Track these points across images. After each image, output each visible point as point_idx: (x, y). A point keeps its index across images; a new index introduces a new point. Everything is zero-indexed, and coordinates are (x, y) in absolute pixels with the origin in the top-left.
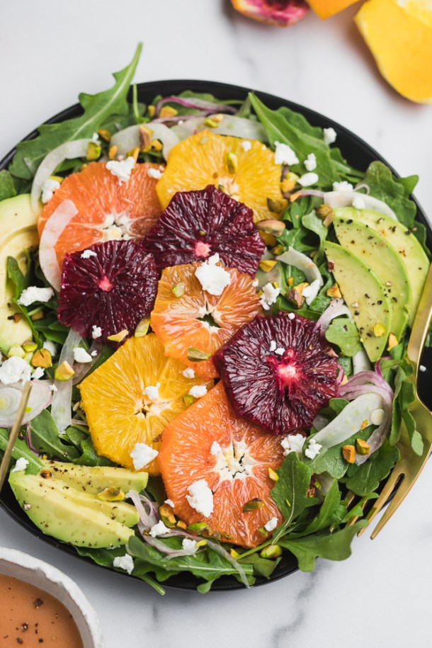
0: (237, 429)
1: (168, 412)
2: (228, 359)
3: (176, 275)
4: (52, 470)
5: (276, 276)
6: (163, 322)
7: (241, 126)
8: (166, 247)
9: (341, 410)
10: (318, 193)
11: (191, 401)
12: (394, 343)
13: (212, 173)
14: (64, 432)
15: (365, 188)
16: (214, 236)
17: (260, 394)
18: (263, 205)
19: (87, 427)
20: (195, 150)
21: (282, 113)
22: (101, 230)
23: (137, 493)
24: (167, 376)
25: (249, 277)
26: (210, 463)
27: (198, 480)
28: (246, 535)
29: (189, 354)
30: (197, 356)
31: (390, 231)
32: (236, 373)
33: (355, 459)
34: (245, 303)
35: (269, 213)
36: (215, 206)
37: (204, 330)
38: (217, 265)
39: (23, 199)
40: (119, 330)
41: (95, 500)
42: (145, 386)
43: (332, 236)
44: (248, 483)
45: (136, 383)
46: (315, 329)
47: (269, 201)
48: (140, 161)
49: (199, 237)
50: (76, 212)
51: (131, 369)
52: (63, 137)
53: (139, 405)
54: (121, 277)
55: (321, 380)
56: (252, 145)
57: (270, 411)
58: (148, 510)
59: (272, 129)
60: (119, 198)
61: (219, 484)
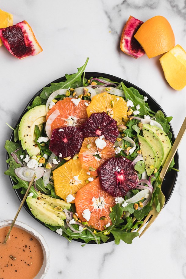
0: (102, 193)
1: (80, 184)
2: (102, 171)
3: (89, 140)
4: (41, 197)
5: (121, 143)
6: (82, 156)
7: (117, 92)
8: (87, 130)
9: (136, 194)
10: (139, 118)
11: (88, 182)
12: (156, 171)
13: (106, 106)
14: (46, 186)
15: (154, 118)
16: (103, 129)
17: (111, 184)
18: (120, 119)
19: (54, 185)
20: (101, 99)
21: (131, 89)
22: (67, 121)
23: (67, 210)
24: (81, 173)
25: (112, 144)
26: (91, 203)
27: (87, 209)
28: (99, 227)
29: (89, 169)
30: (92, 170)
31: (160, 134)
32: (104, 176)
33: (138, 208)
34: (110, 152)
35: (122, 122)
36: (105, 119)
37: (95, 160)
38: (103, 139)
39: (43, 106)
40: (68, 156)
41: (53, 210)
42: (74, 176)
43: (141, 134)
44: (103, 210)
45: (71, 174)
46: (131, 164)
48: (83, 99)
49: (98, 128)
50: (59, 114)
51: (70, 169)
52: (59, 88)
53: (71, 181)
54: (70, 139)
55: (131, 181)
56: (120, 99)
57: (113, 190)
58: (69, 214)
59: (127, 94)
60: (74, 111)
61: (93, 210)
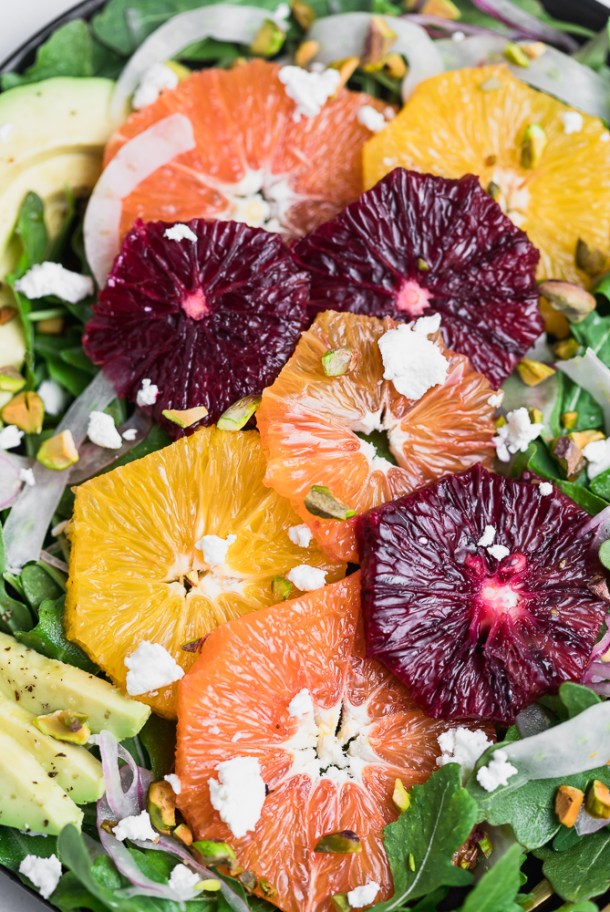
0: (361, 679)
1: (233, 598)
2: (385, 533)
3: (341, 331)
5: (545, 399)
6: (281, 414)
7: (575, 79)
8: (341, 270)
9: (579, 710)
11: (286, 593)
13: (486, 154)
14: (17, 571)
16: (444, 279)
17: (428, 623)
18: (565, 249)
19: (65, 576)
20: (466, 99)
22: (229, 197)
23: (117, 740)
24: (256, 527)
25: (487, 383)
26: (281, 728)
27: (245, 755)
28: (306, 898)
29: (309, 497)
30: (325, 507)
32: (393, 567)
34: (463, 434)
35: (573, 269)
36: (467, 219)
37: (360, 459)
38: (430, 337)
39: (102, 85)
40: (191, 404)
41: (28, 727)
42: (206, 532)
44: (346, 795)
45: (191, 520)
46: (583, 531)
47: (580, 244)
48: (354, 85)
49: (413, 271)
50: (190, 145)
51: (188, 488)
53: (182, 565)
54: (229, 301)
55: (562, 637)
56: (585, 125)
57: (437, 666)
58: (126, 782)
60: (286, 145)
61: (286, 778)
